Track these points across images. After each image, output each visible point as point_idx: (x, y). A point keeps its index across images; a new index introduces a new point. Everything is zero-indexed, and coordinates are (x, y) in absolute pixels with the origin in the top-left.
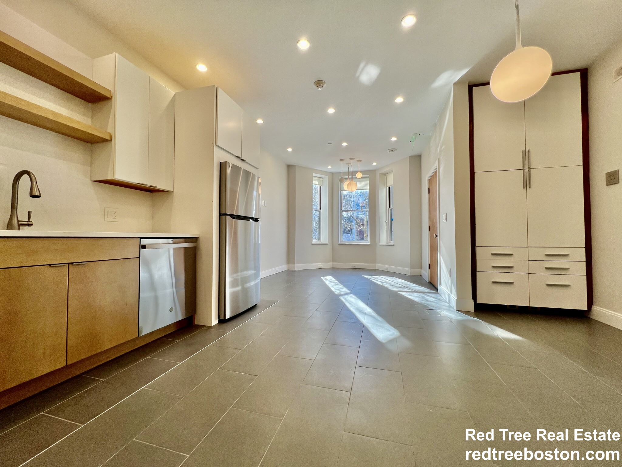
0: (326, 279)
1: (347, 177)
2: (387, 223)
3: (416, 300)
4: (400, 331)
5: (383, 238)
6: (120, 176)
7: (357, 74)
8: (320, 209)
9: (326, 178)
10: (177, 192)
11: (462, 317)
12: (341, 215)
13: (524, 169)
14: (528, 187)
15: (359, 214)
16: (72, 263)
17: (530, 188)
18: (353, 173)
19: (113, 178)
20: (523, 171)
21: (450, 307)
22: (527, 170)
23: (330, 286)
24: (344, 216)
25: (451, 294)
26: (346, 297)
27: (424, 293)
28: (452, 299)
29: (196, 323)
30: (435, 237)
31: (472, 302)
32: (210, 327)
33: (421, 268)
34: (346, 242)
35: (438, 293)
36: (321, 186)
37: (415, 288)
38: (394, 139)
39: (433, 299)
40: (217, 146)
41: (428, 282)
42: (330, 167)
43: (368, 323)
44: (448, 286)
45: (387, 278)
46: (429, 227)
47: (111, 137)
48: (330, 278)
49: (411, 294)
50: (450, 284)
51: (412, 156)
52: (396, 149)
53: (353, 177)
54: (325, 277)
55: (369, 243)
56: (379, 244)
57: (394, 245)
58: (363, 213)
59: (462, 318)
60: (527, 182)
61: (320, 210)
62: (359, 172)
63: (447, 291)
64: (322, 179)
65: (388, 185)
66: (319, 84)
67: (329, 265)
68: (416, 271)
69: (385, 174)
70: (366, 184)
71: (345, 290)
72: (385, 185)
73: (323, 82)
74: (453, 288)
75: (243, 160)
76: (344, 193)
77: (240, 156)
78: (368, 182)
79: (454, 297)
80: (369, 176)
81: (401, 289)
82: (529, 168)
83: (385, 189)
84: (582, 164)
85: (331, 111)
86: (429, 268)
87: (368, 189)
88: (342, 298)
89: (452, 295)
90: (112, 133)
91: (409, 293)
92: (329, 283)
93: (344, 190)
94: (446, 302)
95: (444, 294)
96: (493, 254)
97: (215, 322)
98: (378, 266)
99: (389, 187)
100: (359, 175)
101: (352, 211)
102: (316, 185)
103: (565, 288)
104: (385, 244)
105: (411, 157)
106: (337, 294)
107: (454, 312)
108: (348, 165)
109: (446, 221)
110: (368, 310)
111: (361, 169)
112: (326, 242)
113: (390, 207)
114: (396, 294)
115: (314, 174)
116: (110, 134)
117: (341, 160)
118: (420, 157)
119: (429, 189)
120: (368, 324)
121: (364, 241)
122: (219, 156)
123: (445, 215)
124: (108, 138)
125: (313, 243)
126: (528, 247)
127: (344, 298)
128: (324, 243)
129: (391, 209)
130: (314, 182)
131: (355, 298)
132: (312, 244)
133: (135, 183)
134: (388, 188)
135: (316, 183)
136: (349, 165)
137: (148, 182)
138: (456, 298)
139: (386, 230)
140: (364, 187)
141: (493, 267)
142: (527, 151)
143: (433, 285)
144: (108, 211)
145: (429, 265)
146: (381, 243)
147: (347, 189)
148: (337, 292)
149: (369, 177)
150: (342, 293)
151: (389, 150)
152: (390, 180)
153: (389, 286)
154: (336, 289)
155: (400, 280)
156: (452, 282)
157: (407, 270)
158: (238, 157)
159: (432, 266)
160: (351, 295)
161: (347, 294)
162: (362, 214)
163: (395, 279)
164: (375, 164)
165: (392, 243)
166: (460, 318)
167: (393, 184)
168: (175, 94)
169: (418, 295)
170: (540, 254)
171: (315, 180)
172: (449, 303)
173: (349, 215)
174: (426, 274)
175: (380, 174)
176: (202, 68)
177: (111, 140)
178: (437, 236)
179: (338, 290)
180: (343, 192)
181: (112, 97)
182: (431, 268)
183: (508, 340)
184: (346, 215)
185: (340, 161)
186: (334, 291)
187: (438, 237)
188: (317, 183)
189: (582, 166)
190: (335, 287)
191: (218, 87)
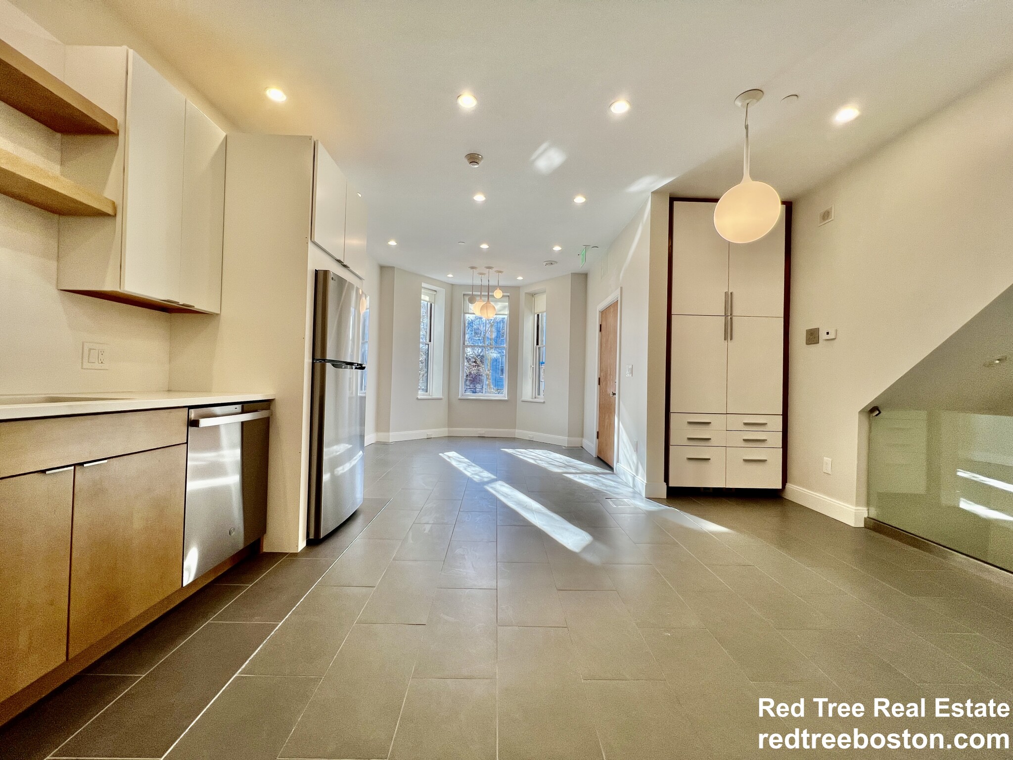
0: (449, 457)
1: (479, 293)
2: (533, 368)
3: (591, 485)
4: (591, 534)
5: (527, 391)
6: (132, 287)
7: (533, 157)
8: (430, 341)
9: (442, 293)
10: (226, 314)
11: (655, 506)
12: (464, 352)
13: (726, 316)
14: (729, 340)
15: (491, 353)
16: (82, 464)
17: (731, 339)
18: (490, 289)
19: (118, 290)
20: (725, 318)
21: (635, 493)
22: (729, 317)
23: (461, 469)
24: (468, 354)
25: (637, 475)
26: (493, 485)
27: (597, 474)
28: (639, 483)
29: (266, 549)
30: (611, 395)
31: (664, 486)
32: (295, 555)
33: (582, 436)
34: (470, 396)
35: (613, 474)
36: (433, 304)
37: (582, 466)
38: (557, 248)
39: (613, 484)
40: (312, 242)
41: (594, 456)
42: (450, 276)
43: (544, 525)
44: (632, 466)
45: (537, 451)
46: (599, 379)
47: (115, 208)
48: (453, 454)
49: (581, 476)
50: (635, 461)
51: (574, 273)
52: (556, 262)
53: (490, 294)
54: (445, 453)
55: (505, 397)
56: (521, 400)
57: (544, 403)
58: (498, 351)
59: (655, 508)
60: (728, 334)
61: (429, 343)
62: (498, 289)
63: (631, 471)
64: (435, 293)
65: (537, 311)
66: (473, 159)
67: (443, 431)
68: (576, 441)
69: (533, 295)
70: (504, 308)
71: (487, 475)
72: (532, 312)
73: (480, 156)
74: (640, 467)
75: (345, 266)
76: (469, 317)
77: (342, 261)
78: (507, 304)
79: (641, 481)
80: (509, 294)
81: (565, 470)
82: (731, 314)
83: (531, 318)
84: (783, 316)
85: (479, 198)
86: (598, 438)
87: (506, 315)
88: (488, 488)
89: (637, 477)
90: (118, 202)
91: (577, 475)
92: (457, 463)
93: (469, 313)
94: (627, 485)
95: (624, 474)
96: (690, 423)
97: (302, 544)
98: (519, 433)
99: (538, 315)
100: (498, 294)
101: (480, 347)
102: (425, 301)
103: (761, 464)
104: (530, 400)
105: (574, 275)
106: (477, 481)
107: (643, 499)
108: (480, 276)
109: (631, 376)
110: (535, 505)
111: (502, 283)
112: (440, 396)
113: (537, 344)
114: (560, 478)
115: (424, 285)
116: (114, 203)
117: (472, 268)
118: (586, 276)
119: (601, 325)
120: (545, 527)
121: (500, 395)
122: (317, 261)
123: (630, 367)
124: (110, 211)
125: (419, 397)
126: (727, 414)
127: (492, 488)
128: (434, 397)
129: (539, 348)
130: (423, 297)
131: (507, 487)
132: (417, 399)
133: (155, 298)
134: (536, 316)
135: (425, 298)
136: (483, 276)
137: (181, 299)
138: (645, 482)
139: (531, 379)
140: (500, 311)
141: (689, 439)
142: (729, 293)
143: (604, 462)
144: (90, 350)
145: (598, 432)
146: (524, 398)
147: (475, 311)
148: (476, 478)
149: (509, 296)
150: (486, 480)
151: (546, 263)
152: (541, 304)
153: (547, 465)
154: (473, 474)
155: (558, 455)
156: (639, 458)
157: (563, 440)
158: (339, 261)
159: (604, 434)
160: (500, 482)
161: (492, 481)
162: (496, 352)
163: (549, 453)
164: (520, 278)
165: (541, 399)
166: (653, 508)
167: (545, 310)
168: (226, 136)
169: (591, 477)
170: (737, 422)
171: (426, 294)
172: (634, 486)
173: (476, 352)
174: (591, 445)
175: (526, 293)
176: (276, 95)
177: (115, 215)
178: (614, 394)
179: (476, 474)
180: (467, 316)
181: (118, 131)
182: (599, 437)
183: (716, 534)
184: (471, 353)
185: (469, 269)
186: (471, 476)
187: (617, 396)
188: (427, 298)
189: (783, 318)
190: (469, 469)
191: (318, 140)
